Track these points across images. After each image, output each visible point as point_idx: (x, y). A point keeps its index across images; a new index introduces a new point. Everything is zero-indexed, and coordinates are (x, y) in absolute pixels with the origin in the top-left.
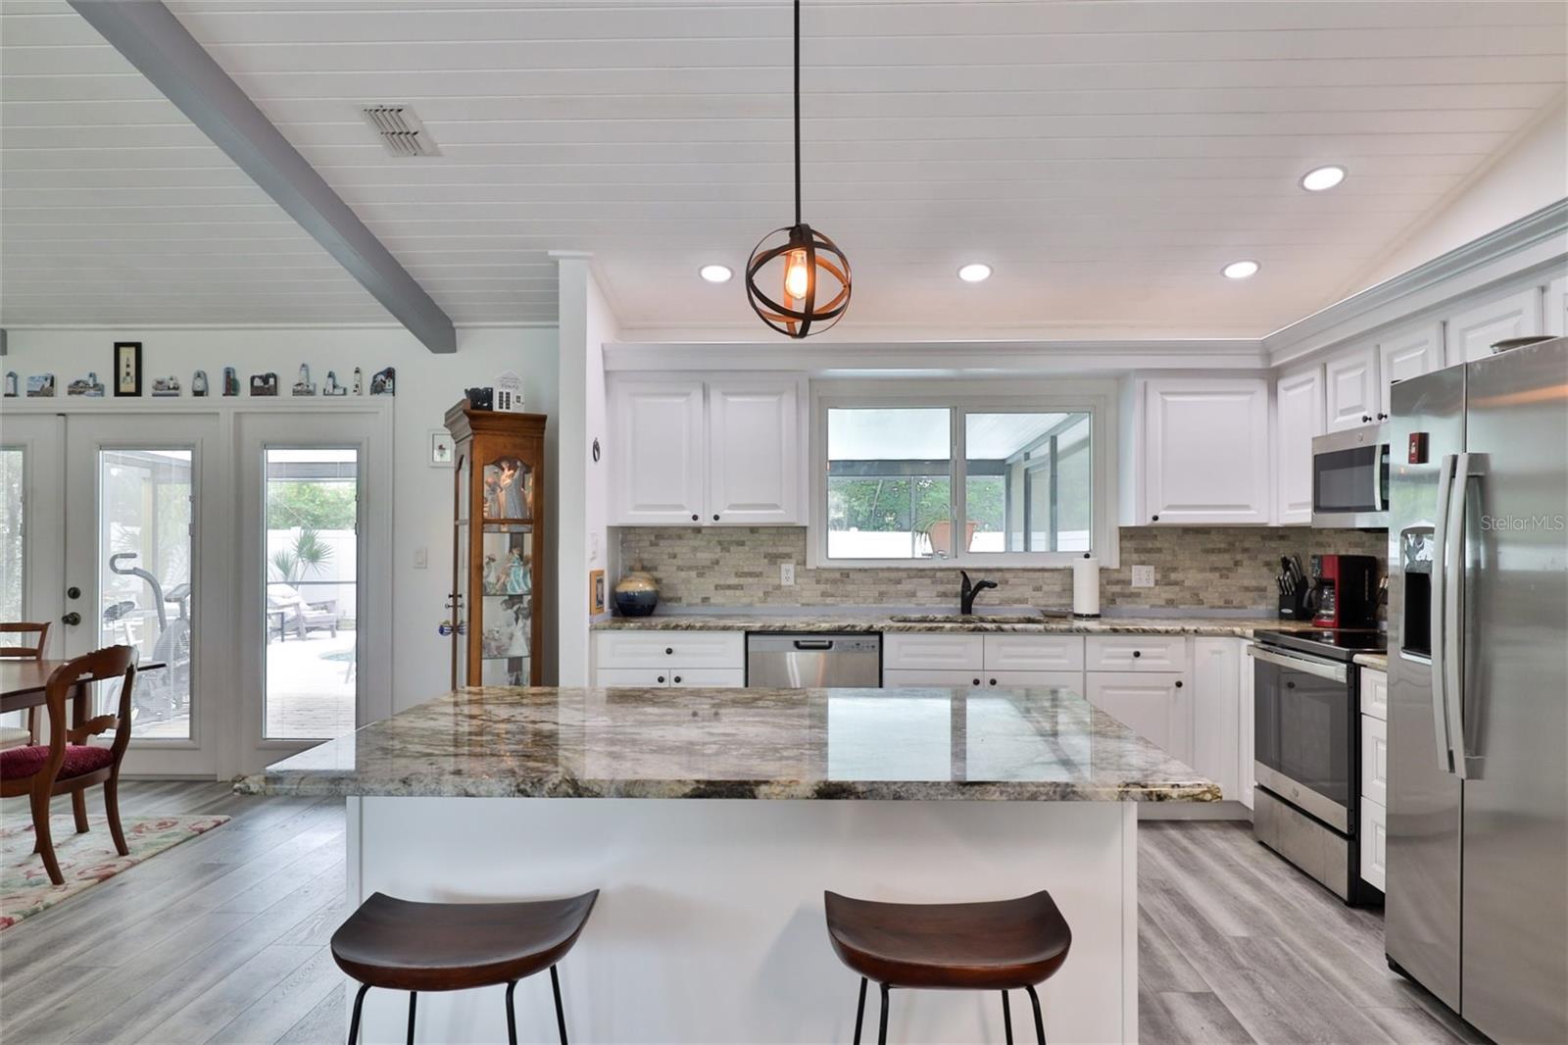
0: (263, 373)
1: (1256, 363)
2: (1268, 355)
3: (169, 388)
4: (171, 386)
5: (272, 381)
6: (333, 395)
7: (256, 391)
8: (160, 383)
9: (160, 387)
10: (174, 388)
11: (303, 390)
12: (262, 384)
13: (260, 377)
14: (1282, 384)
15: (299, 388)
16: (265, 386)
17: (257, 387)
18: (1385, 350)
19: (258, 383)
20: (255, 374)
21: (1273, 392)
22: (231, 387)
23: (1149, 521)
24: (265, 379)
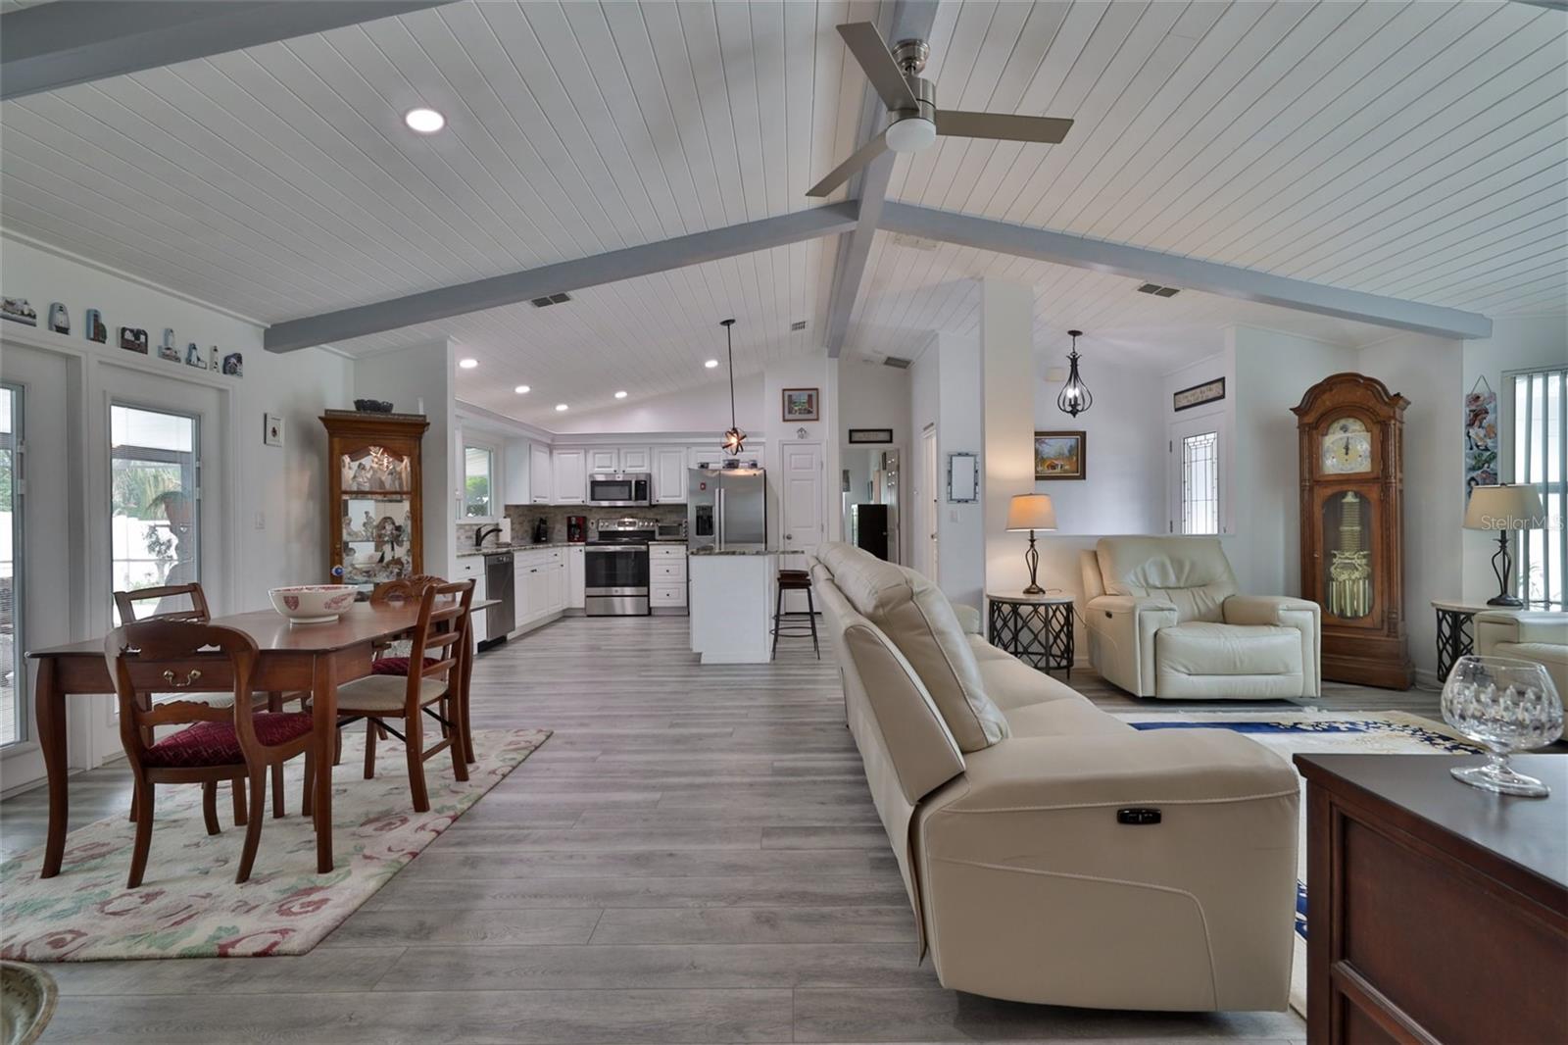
0: (135, 327)
1: (549, 442)
2: (553, 440)
3: (23, 314)
4: (26, 312)
5: (143, 338)
6: (197, 366)
7: (126, 345)
8: (10, 303)
9: (9, 308)
10: (29, 315)
11: (168, 354)
12: (133, 339)
13: (132, 331)
14: (555, 452)
15: (168, 352)
16: (134, 341)
17: (128, 341)
18: (622, 452)
19: (129, 336)
20: (127, 326)
21: (551, 453)
22: (98, 333)
23: (533, 503)
24: (137, 334)
